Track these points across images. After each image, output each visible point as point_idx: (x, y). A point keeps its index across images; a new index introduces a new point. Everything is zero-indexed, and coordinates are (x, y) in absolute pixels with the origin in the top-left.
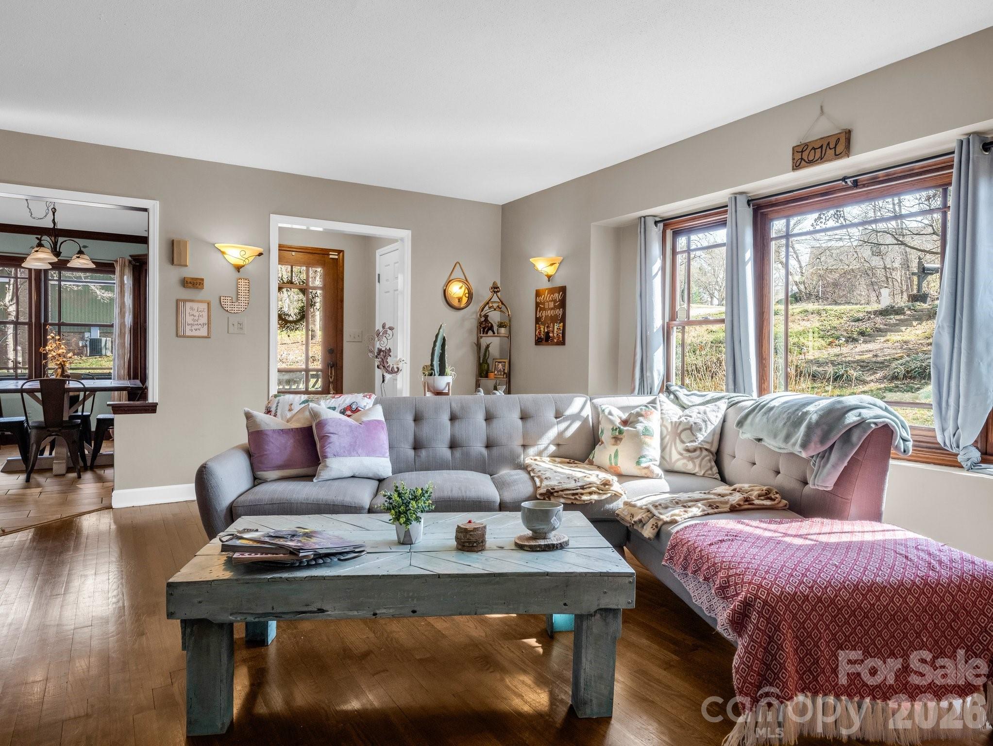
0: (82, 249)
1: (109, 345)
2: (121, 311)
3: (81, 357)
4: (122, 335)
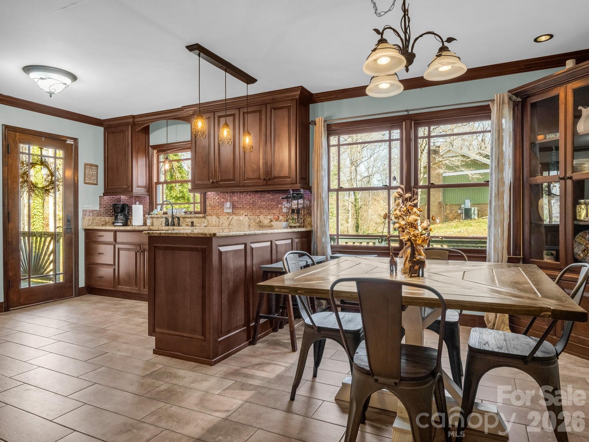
0: (446, 44)
1: (476, 212)
2: (498, 164)
3: (459, 220)
4: (499, 195)
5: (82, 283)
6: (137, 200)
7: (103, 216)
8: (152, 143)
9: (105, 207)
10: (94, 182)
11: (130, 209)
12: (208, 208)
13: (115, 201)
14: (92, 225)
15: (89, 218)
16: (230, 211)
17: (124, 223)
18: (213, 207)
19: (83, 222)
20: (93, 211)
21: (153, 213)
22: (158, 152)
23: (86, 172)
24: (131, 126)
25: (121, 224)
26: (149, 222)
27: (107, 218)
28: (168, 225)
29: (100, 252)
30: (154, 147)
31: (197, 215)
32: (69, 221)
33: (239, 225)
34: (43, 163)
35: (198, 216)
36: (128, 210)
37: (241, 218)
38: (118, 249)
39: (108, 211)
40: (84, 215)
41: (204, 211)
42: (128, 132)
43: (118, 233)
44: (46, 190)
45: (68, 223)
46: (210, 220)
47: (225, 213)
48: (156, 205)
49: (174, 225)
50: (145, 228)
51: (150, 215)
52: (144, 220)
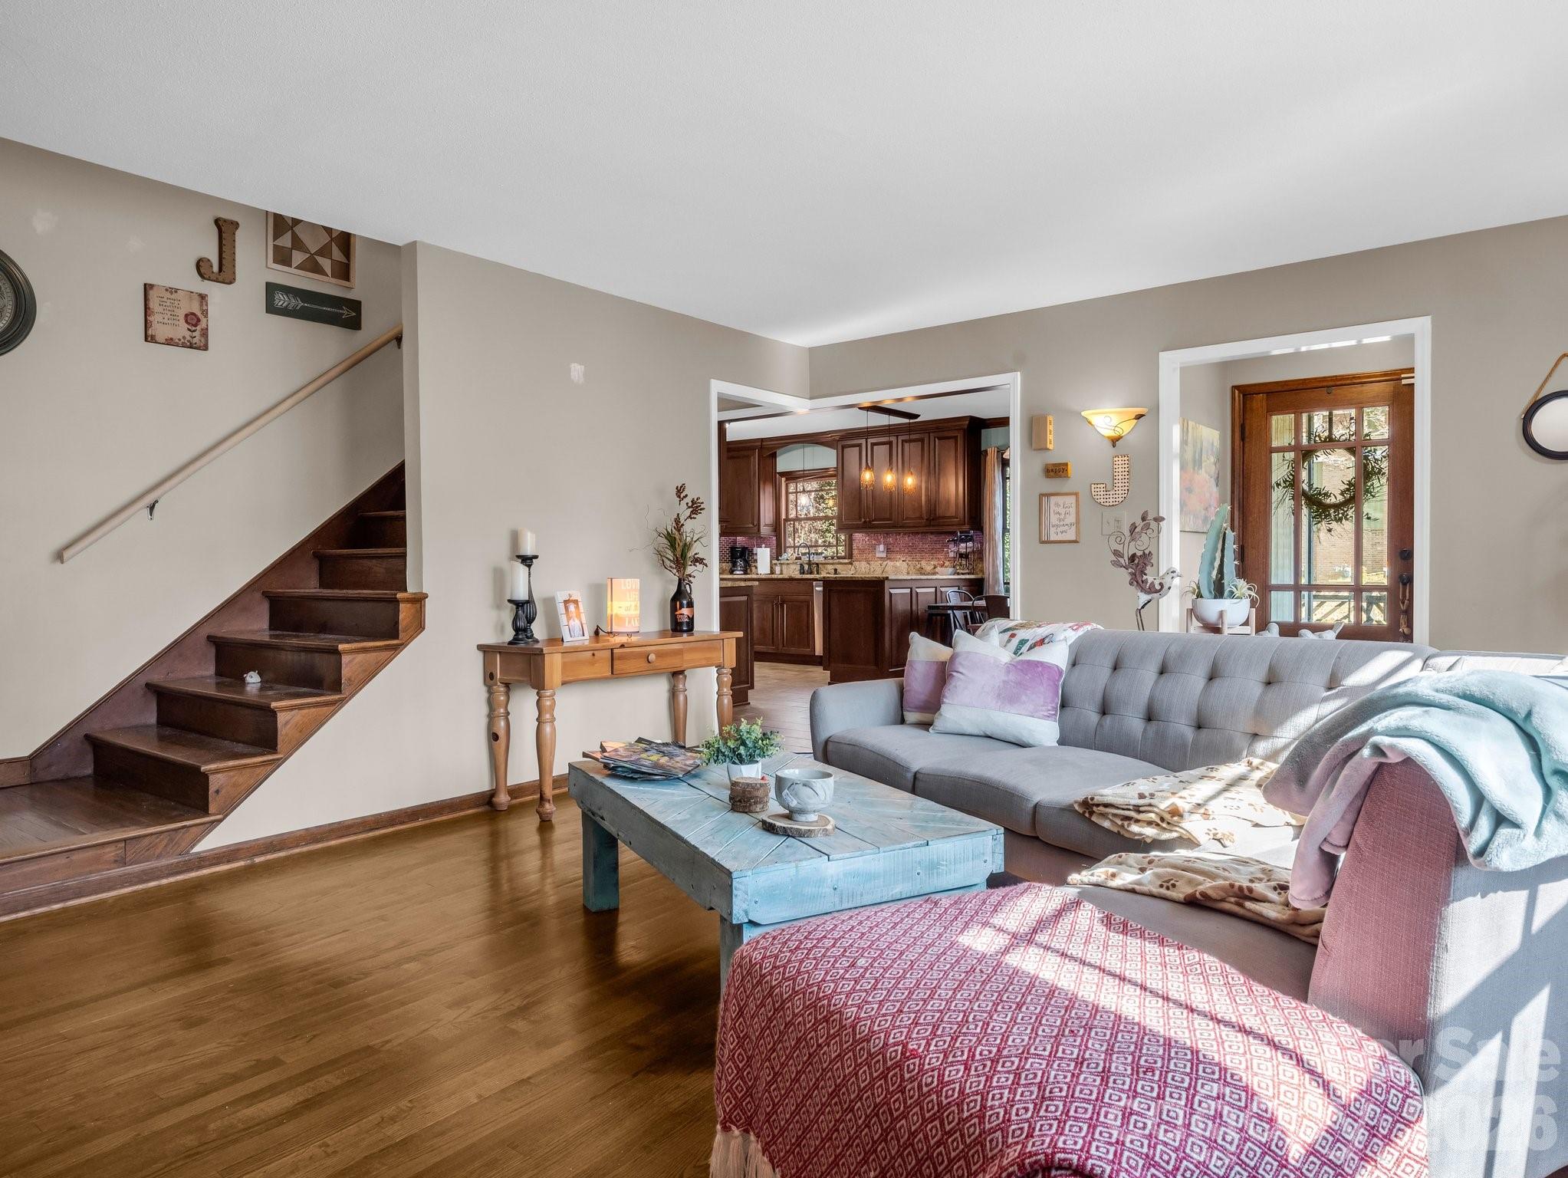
6: (760, 542)
8: (780, 470)
9: (724, 551)
11: (751, 553)
12: (855, 552)
13: (732, 544)
16: (884, 555)
17: (744, 570)
18: (862, 551)
21: (782, 557)
22: (787, 480)
24: (760, 448)
25: (742, 572)
26: (778, 569)
28: (803, 573)
30: (782, 474)
31: (841, 561)
33: (895, 573)
36: (748, 554)
37: (898, 564)
39: (724, 557)
41: (850, 555)
42: (755, 458)
46: (858, 567)
47: (877, 556)
48: (786, 547)
49: (811, 573)
50: (773, 576)
51: (778, 560)
52: (771, 568)
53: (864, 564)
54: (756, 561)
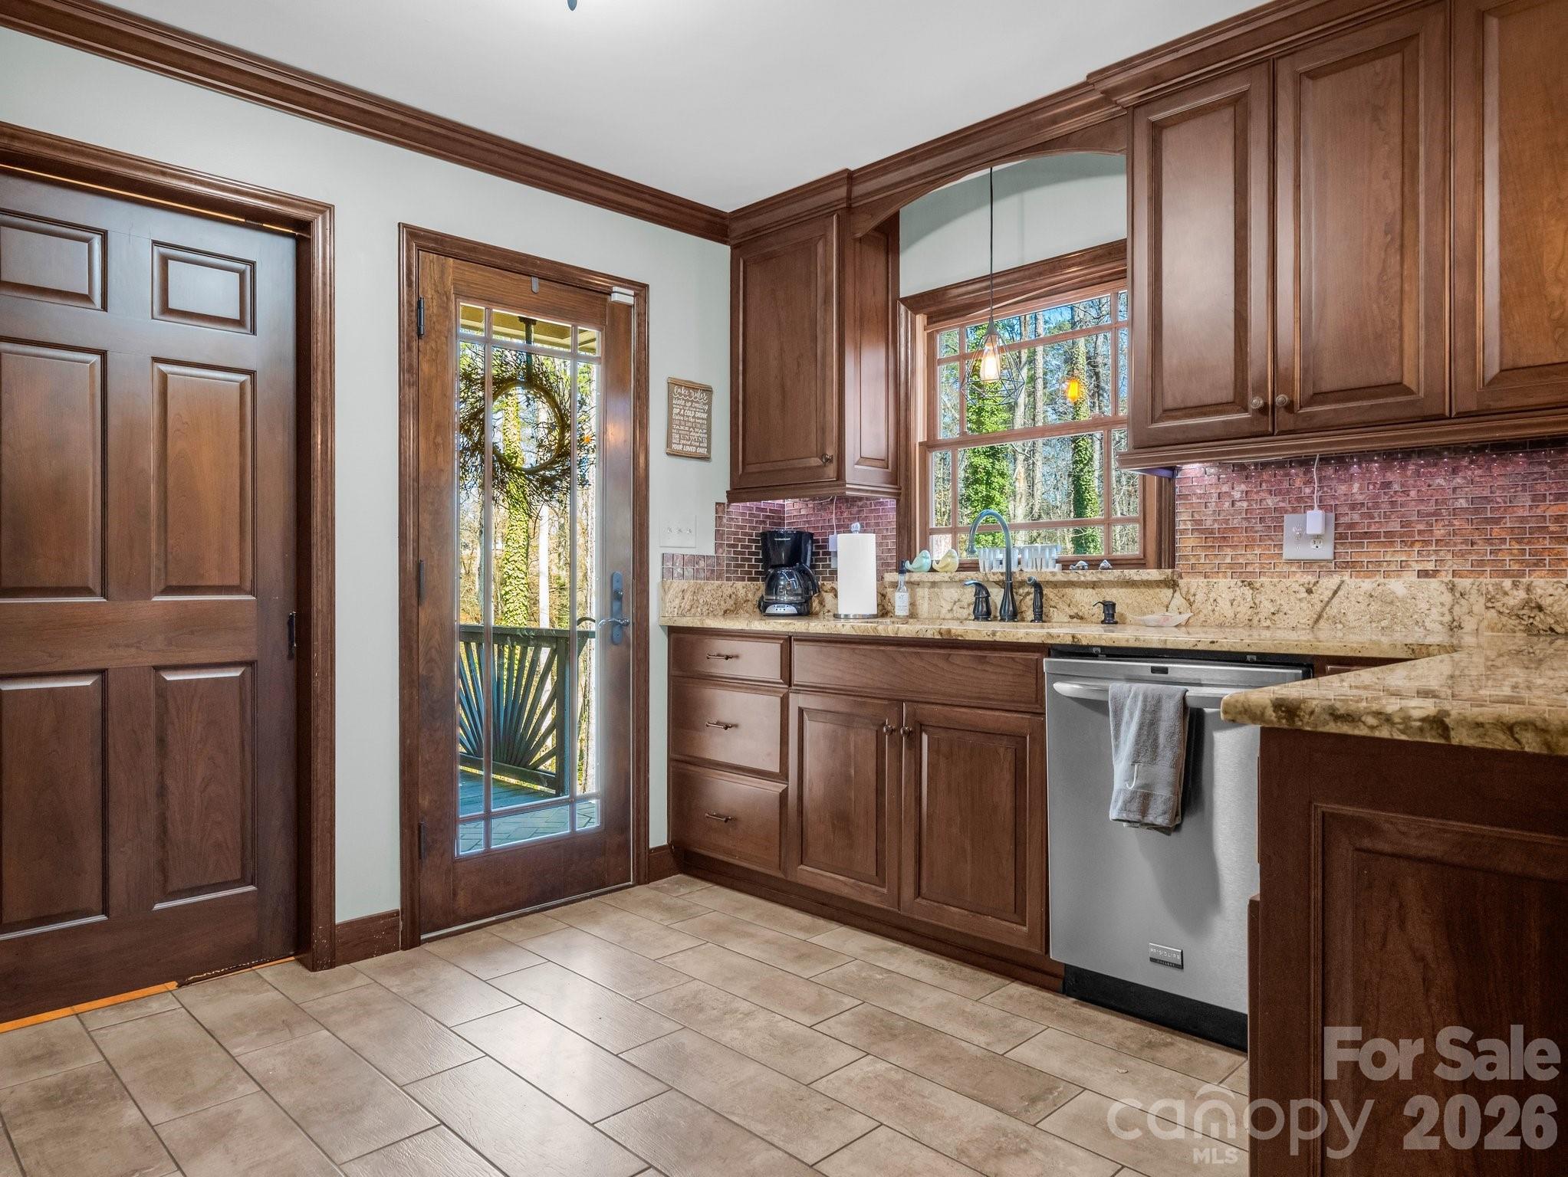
5: (658, 835)
6: (845, 515)
7: (728, 579)
8: (909, 287)
9: (734, 546)
10: (700, 450)
11: (824, 552)
12: (1187, 543)
13: (764, 522)
14: (693, 610)
15: (684, 584)
16: (1325, 551)
17: (801, 604)
18: (1216, 538)
19: (663, 600)
20: (695, 560)
21: (916, 563)
22: (932, 320)
23: (675, 411)
24: (838, 216)
25: (791, 610)
26: (900, 602)
27: (740, 584)
28: (987, 615)
29: (727, 718)
30: (916, 303)
31: (1133, 574)
32: (617, 597)
33: (1384, 623)
34: (534, 381)
35: (1136, 578)
36: (813, 554)
37: (1397, 586)
38: (801, 711)
39: (743, 560)
40: (667, 574)
41: (1165, 551)
42: (827, 244)
43: (797, 648)
44: (545, 481)
45: (616, 605)
46: (1200, 597)
47: (1290, 562)
48: (927, 533)
49: (1015, 615)
50: (886, 628)
51: (901, 570)
52: (882, 595)
53: (1225, 587)
54: (834, 572)
